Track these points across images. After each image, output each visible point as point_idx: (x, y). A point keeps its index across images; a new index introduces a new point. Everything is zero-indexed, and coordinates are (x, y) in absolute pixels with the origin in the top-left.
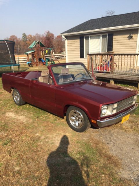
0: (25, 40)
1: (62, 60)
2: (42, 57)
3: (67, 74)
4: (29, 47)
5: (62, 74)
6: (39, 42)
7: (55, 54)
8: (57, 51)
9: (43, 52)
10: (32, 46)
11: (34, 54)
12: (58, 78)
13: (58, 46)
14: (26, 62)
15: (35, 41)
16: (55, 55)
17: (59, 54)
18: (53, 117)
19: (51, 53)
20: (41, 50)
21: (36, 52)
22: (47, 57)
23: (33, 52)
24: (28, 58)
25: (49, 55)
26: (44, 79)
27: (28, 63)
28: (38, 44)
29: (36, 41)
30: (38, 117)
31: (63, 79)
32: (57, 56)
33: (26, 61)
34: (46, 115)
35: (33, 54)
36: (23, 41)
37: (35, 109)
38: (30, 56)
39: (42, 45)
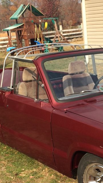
0: (7, 4)
1: (78, 41)
2: (37, 37)
3: (81, 73)
4: (12, 17)
5: (72, 74)
6: (29, 7)
7: (63, 29)
8: (68, 24)
9: (38, 27)
10: (16, 15)
11: (21, 31)
12: (62, 83)
13: (71, 13)
14: (5, 48)
15: (22, 5)
16: (64, 31)
17: (72, 28)
18: (51, 175)
19: (54, 29)
20: (34, 23)
21: (25, 27)
22: (47, 37)
23: (20, 27)
24: (9, 39)
25: (51, 32)
26: (28, 88)
27: (9, 49)
28: (28, 10)
29: (24, 5)
30: (17, 174)
31: (72, 87)
32: (68, 32)
33: (6, 46)
34: (35, 170)
35: (18, 31)
36: (3, 5)
37: (13, 154)
38: (14, 36)
39: (36, 13)
